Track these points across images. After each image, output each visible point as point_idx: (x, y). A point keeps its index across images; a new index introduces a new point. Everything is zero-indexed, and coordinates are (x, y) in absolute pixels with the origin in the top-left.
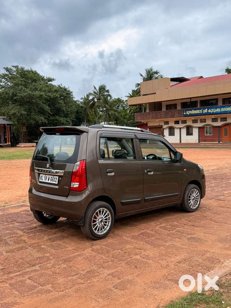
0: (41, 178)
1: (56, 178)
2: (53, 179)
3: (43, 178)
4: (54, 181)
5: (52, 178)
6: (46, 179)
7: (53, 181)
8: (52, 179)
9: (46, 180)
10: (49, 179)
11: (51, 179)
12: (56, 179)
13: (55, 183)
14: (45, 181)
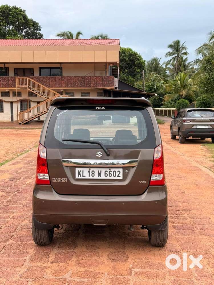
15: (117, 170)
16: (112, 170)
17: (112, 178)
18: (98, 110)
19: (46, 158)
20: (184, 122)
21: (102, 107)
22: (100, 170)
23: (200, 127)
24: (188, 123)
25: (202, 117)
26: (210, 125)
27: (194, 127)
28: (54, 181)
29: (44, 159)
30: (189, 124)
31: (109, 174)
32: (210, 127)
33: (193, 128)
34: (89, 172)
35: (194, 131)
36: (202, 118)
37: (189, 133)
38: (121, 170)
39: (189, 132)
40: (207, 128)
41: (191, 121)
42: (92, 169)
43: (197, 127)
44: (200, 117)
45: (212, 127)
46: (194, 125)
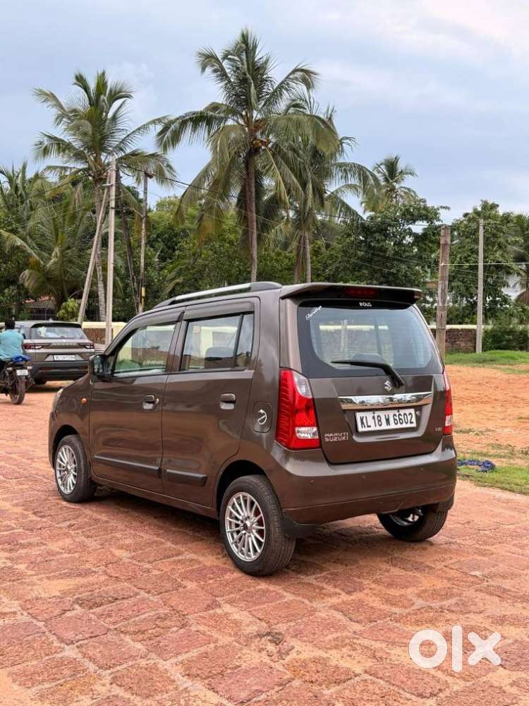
0: (362, 423)
1: (410, 414)
2: (402, 417)
3: (371, 422)
4: (407, 423)
5: (395, 415)
6: (380, 421)
7: (402, 423)
8: (397, 418)
9: (380, 425)
10: (388, 421)
11: (395, 419)
12: (409, 417)
13: (409, 425)
14: (378, 428)
15: (407, 411)
16: (402, 412)
17: (404, 426)
18: (364, 308)
19: (311, 397)
20: (30, 348)
21: (367, 302)
22: (387, 413)
23: (60, 358)
24: (37, 351)
25: (63, 338)
26: (80, 354)
27: (50, 358)
28: (327, 440)
29: (309, 400)
30: (38, 353)
31: (400, 419)
32: (79, 358)
33: (47, 360)
34: (374, 418)
35: (50, 366)
36: (64, 341)
37: (40, 371)
38: (412, 411)
39: (41, 369)
40: (74, 359)
41: (44, 346)
42: (377, 413)
43: (55, 359)
44: (57, 338)
45: (82, 357)
46: (49, 354)
